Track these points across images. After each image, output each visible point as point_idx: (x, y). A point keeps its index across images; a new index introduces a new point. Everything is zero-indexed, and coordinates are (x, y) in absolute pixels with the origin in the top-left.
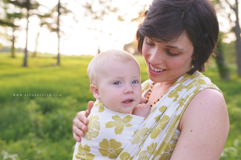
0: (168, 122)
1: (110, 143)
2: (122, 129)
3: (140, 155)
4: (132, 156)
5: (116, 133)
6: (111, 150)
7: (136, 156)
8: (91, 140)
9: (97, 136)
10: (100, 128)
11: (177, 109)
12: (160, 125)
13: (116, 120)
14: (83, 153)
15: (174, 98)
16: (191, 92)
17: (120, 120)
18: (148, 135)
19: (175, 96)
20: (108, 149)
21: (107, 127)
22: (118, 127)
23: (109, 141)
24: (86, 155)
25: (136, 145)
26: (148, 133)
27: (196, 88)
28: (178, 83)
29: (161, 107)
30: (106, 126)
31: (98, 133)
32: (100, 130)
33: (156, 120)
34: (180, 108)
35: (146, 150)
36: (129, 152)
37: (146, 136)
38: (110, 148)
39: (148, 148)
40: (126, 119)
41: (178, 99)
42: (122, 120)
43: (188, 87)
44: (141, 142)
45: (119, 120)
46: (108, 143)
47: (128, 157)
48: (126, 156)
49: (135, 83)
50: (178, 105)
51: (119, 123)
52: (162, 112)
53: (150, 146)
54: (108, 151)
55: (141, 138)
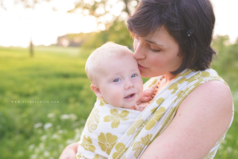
0: (164, 114)
1: (107, 137)
2: (118, 123)
3: (134, 146)
4: (127, 147)
5: (113, 127)
6: (108, 145)
7: (130, 147)
8: (92, 132)
9: (96, 128)
10: (99, 122)
11: (175, 101)
12: (155, 116)
13: (114, 114)
14: (86, 143)
15: (173, 90)
16: (192, 85)
17: (118, 114)
18: (143, 126)
19: (174, 89)
20: (105, 143)
21: (104, 121)
22: (115, 121)
23: (105, 135)
24: (89, 146)
25: (131, 136)
26: (143, 124)
27: (198, 80)
28: (180, 75)
29: (158, 99)
30: (104, 119)
31: (97, 125)
32: (99, 123)
33: (152, 112)
34: (178, 100)
35: (140, 140)
36: (124, 143)
37: (141, 128)
38: (107, 142)
39: (142, 139)
40: (123, 114)
41: (177, 91)
42: (120, 114)
43: (190, 80)
44: (136, 133)
45: (116, 114)
46: (105, 138)
47: (123, 147)
48: (121, 147)
49: (135, 76)
50: (176, 97)
51: (116, 118)
52: (159, 104)
53: (144, 137)
54: (105, 145)
55: (136, 129)
